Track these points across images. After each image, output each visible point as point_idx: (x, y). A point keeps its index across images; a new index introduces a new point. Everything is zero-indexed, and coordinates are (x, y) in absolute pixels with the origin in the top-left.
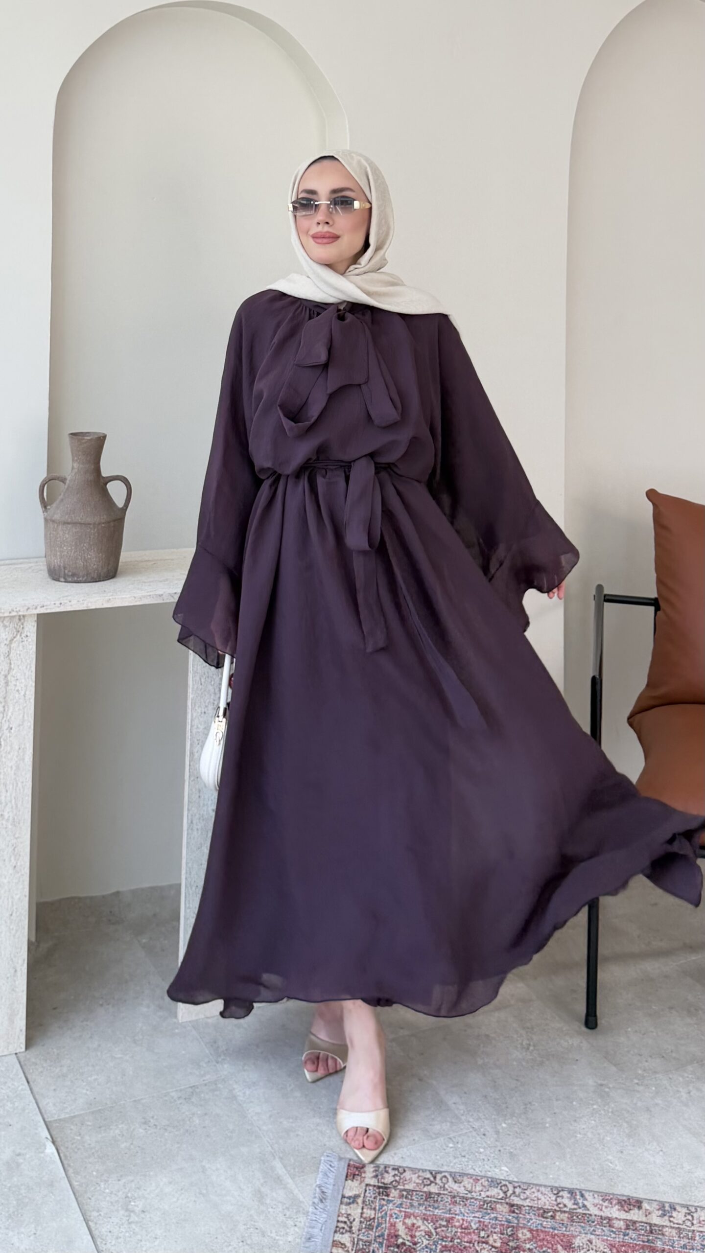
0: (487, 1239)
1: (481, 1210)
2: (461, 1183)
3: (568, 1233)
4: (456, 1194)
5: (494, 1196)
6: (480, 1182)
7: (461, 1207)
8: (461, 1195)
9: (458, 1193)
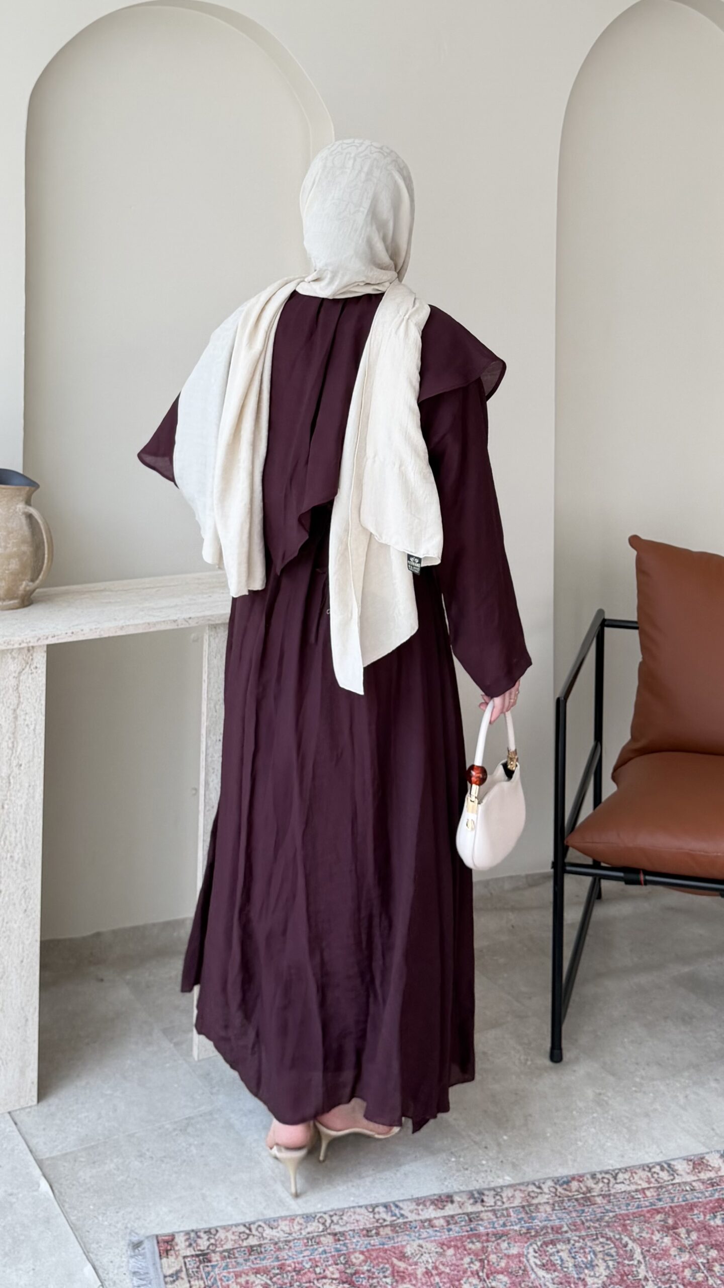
0: (325, 1274)
1: (308, 1248)
2: (276, 1228)
3: (396, 1245)
4: (276, 1240)
5: (314, 1230)
6: (296, 1222)
7: (287, 1251)
8: (282, 1239)
9: (279, 1238)
